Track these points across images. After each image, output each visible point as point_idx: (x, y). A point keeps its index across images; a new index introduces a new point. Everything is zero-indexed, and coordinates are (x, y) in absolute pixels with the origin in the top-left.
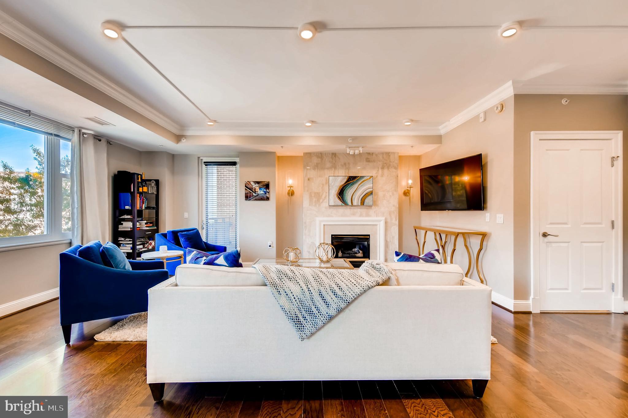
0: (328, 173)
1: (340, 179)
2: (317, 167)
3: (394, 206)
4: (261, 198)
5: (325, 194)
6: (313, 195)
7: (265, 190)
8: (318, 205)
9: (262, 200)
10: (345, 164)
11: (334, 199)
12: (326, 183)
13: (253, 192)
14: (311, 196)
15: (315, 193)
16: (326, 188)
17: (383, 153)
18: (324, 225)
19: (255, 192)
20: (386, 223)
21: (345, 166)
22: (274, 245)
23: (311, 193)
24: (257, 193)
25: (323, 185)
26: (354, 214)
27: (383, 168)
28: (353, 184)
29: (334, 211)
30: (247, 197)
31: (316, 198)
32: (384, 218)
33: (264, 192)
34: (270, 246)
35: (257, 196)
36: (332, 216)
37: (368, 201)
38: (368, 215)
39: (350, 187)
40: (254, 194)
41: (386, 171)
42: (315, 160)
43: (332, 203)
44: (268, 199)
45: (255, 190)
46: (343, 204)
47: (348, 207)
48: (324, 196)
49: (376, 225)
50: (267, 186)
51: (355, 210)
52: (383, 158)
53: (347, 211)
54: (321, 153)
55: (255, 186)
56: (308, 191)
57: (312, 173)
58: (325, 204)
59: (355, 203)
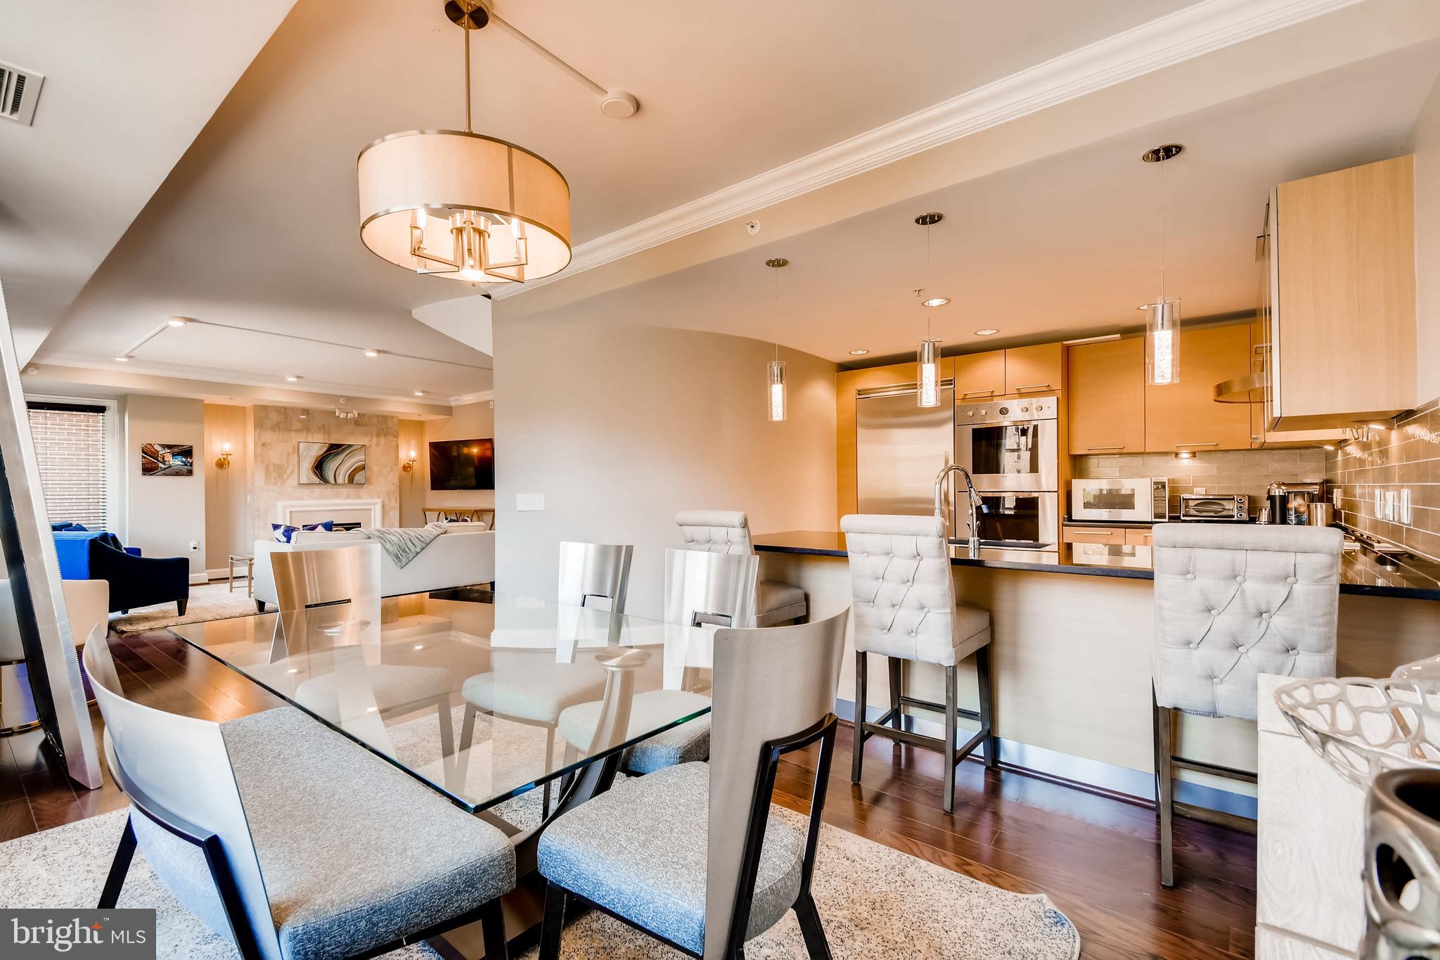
0: (295, 438)
1: (316, 446)
2: (276, 427)
3: (393, 484)
4: (177, 473)
5: (291, 467)
6: (271, 468)
7: (184, 459)
8: (279, 484)
9: (178, 475)
10: (324, 426)
11: (307, 474)
12: (294, 452)
13: (159, 461)
14: (267, 470)
15: (275, 465)
16: (294, 458)
17: (378, 416)
18: (291, 512)
19: (164, 462)
20: (383, 506)
21: (324, 429)
22: (203, 546)
23: (267, 465)
24: (167, 463)
25: (289, 454)
26: (337, 496)
27: (378, 435)
28: (337, 454)
29: (306, 491)
30: (148, 470)
31: (276, 473)
32: (380, 500)
33: (182, 462)
34: (195, 548)
35: (167, 468)
36: (304, 499)
37: (359, 477)
38: (359, 497)
39: (332, 458)
40: (160, 465)
41: (382, 440)
42: (274, 417)
43: (304, 480)
44: (190, 473)
45: (163, 458)
46: (321, 482)
47: (329, 486)
48: (289, 471)
49: (370, 509)
50: (187, 453)
51: (339, 490)
52: (378, 421)
53: (327, 490)
54: (285, 408)
55: (164, 452)
56: (262, 462)
57: (269, 436)
58: (293, 481)
59: (340, 480)
